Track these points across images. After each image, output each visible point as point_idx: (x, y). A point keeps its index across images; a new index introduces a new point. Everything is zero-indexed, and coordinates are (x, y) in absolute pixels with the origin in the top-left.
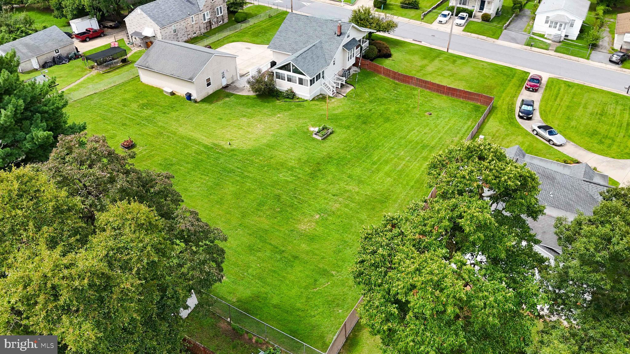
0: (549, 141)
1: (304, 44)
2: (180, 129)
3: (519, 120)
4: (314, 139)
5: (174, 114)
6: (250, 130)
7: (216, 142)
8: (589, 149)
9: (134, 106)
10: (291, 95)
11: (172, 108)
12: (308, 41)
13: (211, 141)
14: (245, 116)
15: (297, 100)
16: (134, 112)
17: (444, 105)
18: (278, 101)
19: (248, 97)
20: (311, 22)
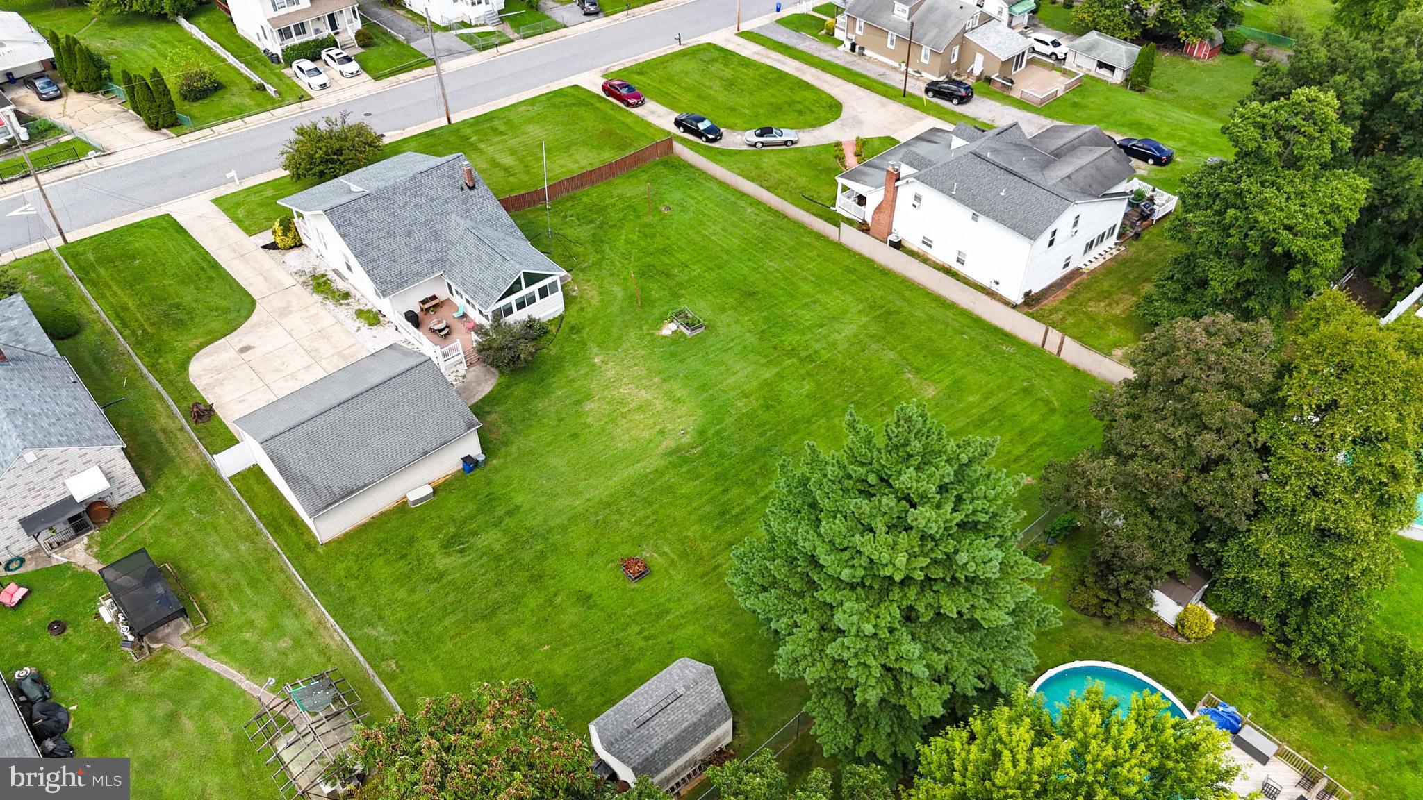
0: (785, 143)
2: (589, 495)
3: (716, 145)
5: (522, 498)
6: (635, 404)
7: (660, 450)
9: (443, 562)
11: (491, 500)
13: (656, 457)
14: (578, 403)
15: (555, 326)
17: (644, 188)
20: (390, 200)
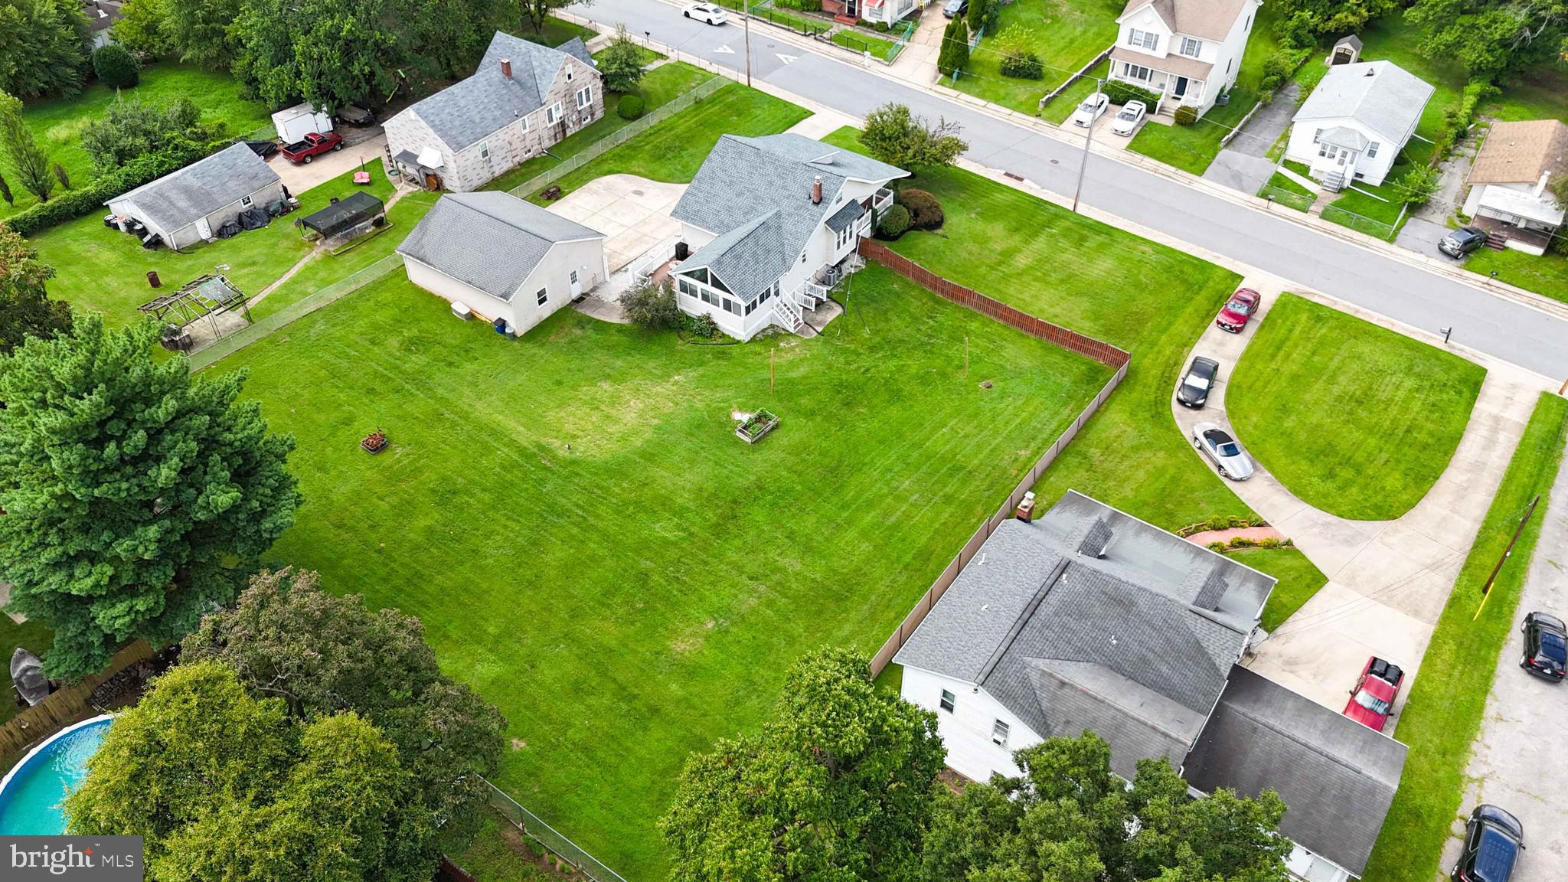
1: (745, 214)
2: (478, 405)
3: (1176, 407)
4: (737, 442)
5: (470, 367)
6: (614, 412)
7: (543, 441)
8: (1299, 492)
9: (393, 342)
10: (708, 329)
11: (466, 351)
12: (753, 209)
13: (534, 438)
14: (608, 377)
15: (720, 341)
16: (393, 361)
17: (1025, 363)
18: (680, 342)
19: (620, 329)
20: (764, 163)
